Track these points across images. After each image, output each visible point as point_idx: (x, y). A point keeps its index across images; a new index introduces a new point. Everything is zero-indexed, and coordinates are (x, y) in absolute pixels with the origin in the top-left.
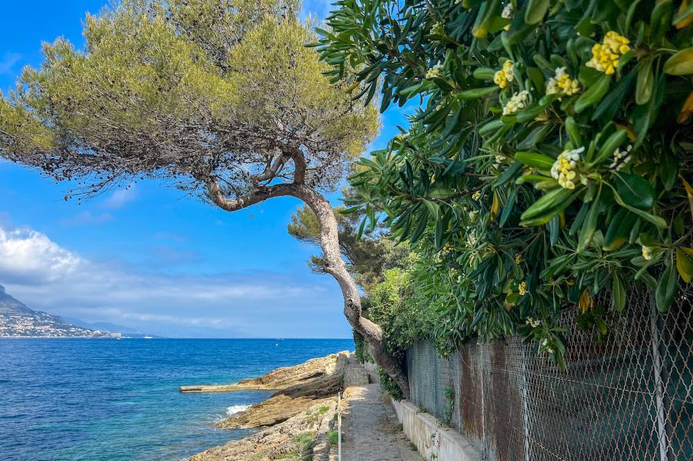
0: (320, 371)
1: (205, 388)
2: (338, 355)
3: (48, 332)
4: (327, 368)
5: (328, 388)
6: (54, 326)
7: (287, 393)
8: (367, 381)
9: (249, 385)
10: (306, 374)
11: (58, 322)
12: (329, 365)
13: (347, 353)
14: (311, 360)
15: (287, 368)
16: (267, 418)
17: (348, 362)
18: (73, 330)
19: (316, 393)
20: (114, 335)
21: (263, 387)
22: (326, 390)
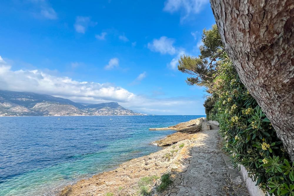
0: (194, 124)
1: (157, 129)
2: (200, 118)
3: (130, 114)
4: (196, 123)
5: (196, 129)
6: (131, 113)
7: (181, 131)
8: (209, 128)
9: (171, 128)
10: (189, 125)
11: (131, 112)
12: (197, 122)
13: (204, 118)
14: (191, 120)
15: (183, 123)
16: (170, 142)
17: (203, 121)
18: (135, 114)
19: (191, 131)
20: (145, 115)
21: (175, 129)
22: (195, 130)
